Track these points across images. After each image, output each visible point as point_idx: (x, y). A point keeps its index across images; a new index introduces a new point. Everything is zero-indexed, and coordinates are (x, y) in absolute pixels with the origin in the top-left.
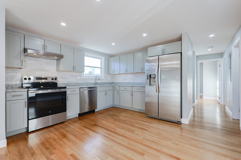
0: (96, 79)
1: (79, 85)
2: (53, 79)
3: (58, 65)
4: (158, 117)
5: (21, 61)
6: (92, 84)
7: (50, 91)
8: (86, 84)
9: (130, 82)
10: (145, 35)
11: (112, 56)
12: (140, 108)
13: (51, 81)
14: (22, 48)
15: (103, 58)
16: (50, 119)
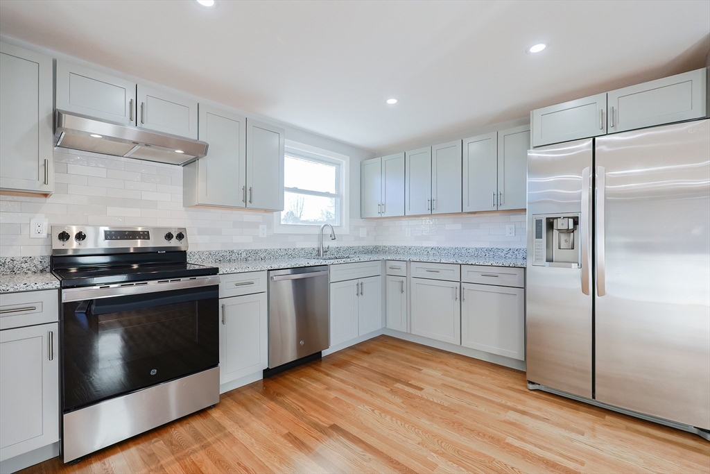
0: (321, 236)
1: (262, 256)
2: (169, 237)
3: (188, 183)
4: (594, 397)
5: (42, 162)
6: (308, 254)
7: (153, 286)
8: (289, 254)
9: (442, 245)
10: (538, 48)
11: (373, 154)
12: (495, 350)
14: (47, 111)
15: (345, 163)
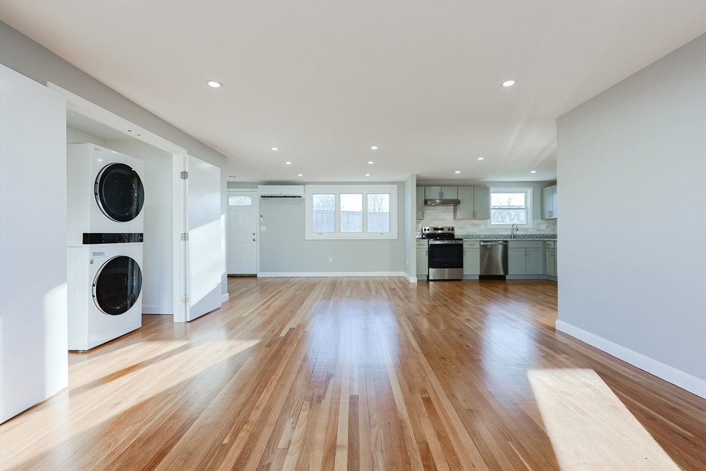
0: (512, 229)
2: (449, 230)
3: (455, 211)
6: (505, 237)
7: (446, 242)
8: (495, 237)
13: (448, 232)
14: (424, 200)
15: (530, 191)
16: (446, 273)
